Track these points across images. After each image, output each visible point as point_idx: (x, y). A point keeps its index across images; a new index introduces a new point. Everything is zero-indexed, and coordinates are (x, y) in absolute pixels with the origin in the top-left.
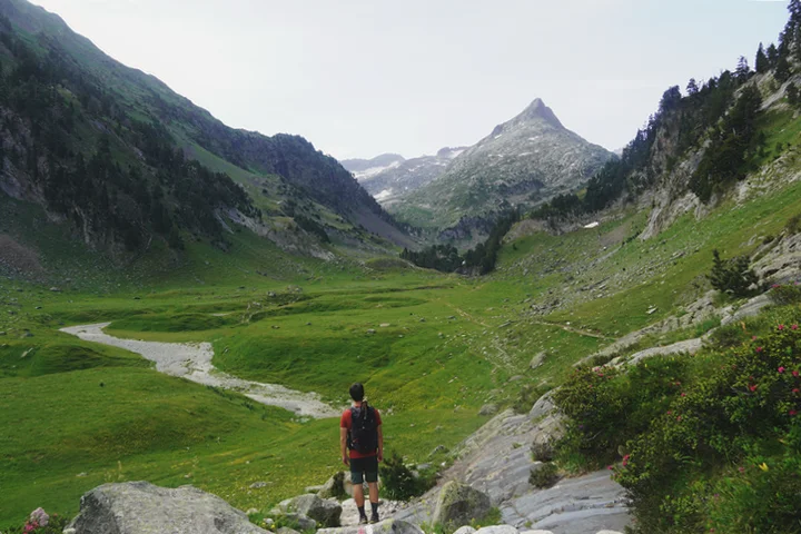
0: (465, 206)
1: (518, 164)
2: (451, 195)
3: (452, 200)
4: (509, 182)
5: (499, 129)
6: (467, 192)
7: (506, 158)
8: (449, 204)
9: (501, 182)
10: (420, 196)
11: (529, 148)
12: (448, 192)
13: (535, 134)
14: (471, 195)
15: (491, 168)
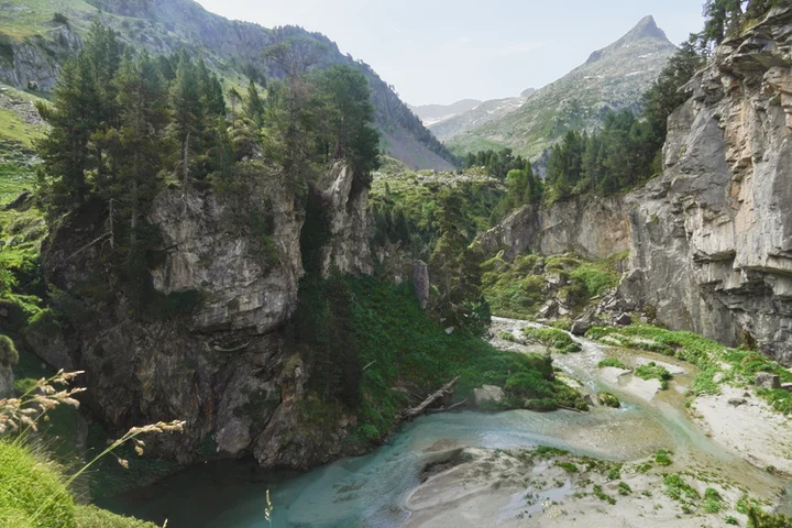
0: (551, 136)
1: (626, 85)
2: (532, 124)
3: (533, 130)
4: (615, 104)
5: (596, 56)
6: (554, 118)
7: (608, 79)
8: (528, 134)
9: (603, 104)
10: (492, 127)
11: (641, 66)
12: (529, 120)
13: (647, 51)
14: (560, 122)
15: (588, 91)
